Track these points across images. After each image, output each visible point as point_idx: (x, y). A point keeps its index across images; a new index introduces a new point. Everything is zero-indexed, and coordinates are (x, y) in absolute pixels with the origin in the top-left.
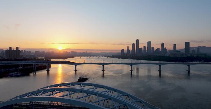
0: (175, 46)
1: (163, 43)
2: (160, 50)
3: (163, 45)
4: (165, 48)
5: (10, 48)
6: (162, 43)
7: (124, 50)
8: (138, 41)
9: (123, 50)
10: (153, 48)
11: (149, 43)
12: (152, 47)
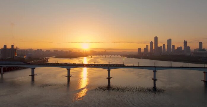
0: (201, 44)
1: (186, 41)
2: (183, 49)
3: (185, 43)
4: (189, 46)
5: (5, 46)
6: (184, 41)
7: (141, 48)
8: (156, 39)
9: (139, 49)
10: (174, 46)
11: (169, 41)
12: (172, 45)
